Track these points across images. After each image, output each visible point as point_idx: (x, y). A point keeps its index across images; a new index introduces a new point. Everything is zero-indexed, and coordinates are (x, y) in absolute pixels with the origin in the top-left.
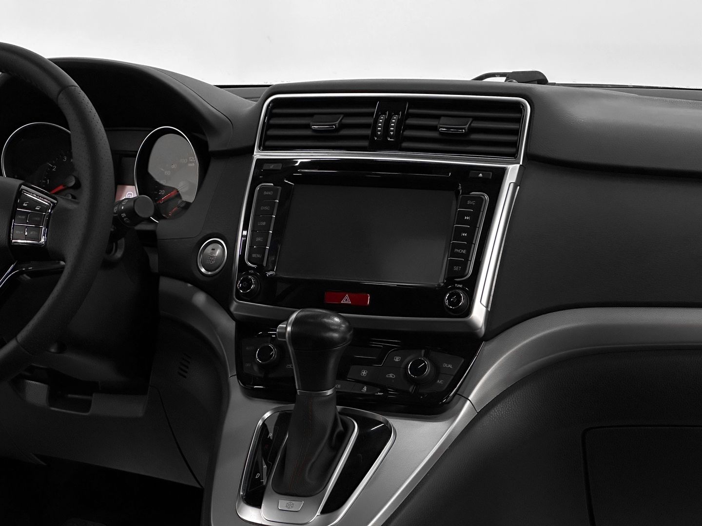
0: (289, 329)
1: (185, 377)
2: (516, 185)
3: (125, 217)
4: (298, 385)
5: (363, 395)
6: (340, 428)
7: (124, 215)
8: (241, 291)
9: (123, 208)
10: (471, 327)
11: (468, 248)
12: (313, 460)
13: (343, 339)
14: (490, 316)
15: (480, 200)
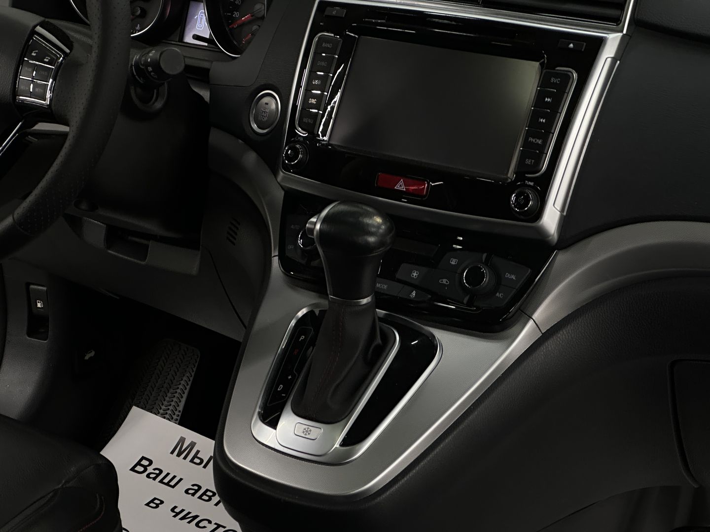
0: (318, 227)
1: (234, 244)
2: (614, 60)
3: (151, 71)
4: (330, 291)
5: (411, 301)
6: (378, 341)
7: (150, 69)
8: (287, 162)
9: (149, 60)
10: (542, 233)
11: (546, 138)
12: (337, 382)
13: (381, 244)
14: (565, 222)
15: (567, 78)
